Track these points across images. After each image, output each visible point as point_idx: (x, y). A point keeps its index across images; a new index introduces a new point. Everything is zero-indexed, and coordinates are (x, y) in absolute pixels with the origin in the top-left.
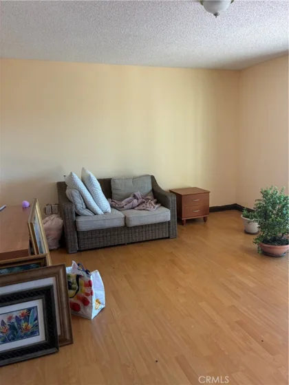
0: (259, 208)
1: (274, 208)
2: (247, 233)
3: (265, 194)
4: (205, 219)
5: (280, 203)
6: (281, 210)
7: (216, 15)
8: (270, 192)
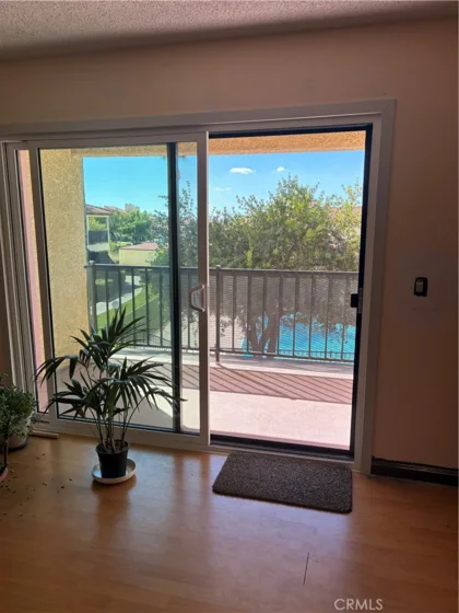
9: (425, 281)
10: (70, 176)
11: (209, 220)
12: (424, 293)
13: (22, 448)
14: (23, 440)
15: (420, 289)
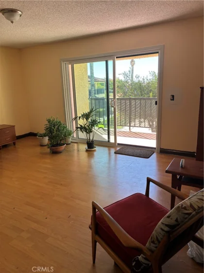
0: (47, 129)
1: (54, 127)
2: (42, 146)
3: (49, 121)
4: (14, 144)
5: (57, 125)
6: (58, 128)
7: (12, 22)
8: (51, 120)
9: (173, 96)
10: (84, 70)
11: (116, 79)
12: (173, 100)
13: (70, 144)
14: (70, 143)
15: (172, 99)
